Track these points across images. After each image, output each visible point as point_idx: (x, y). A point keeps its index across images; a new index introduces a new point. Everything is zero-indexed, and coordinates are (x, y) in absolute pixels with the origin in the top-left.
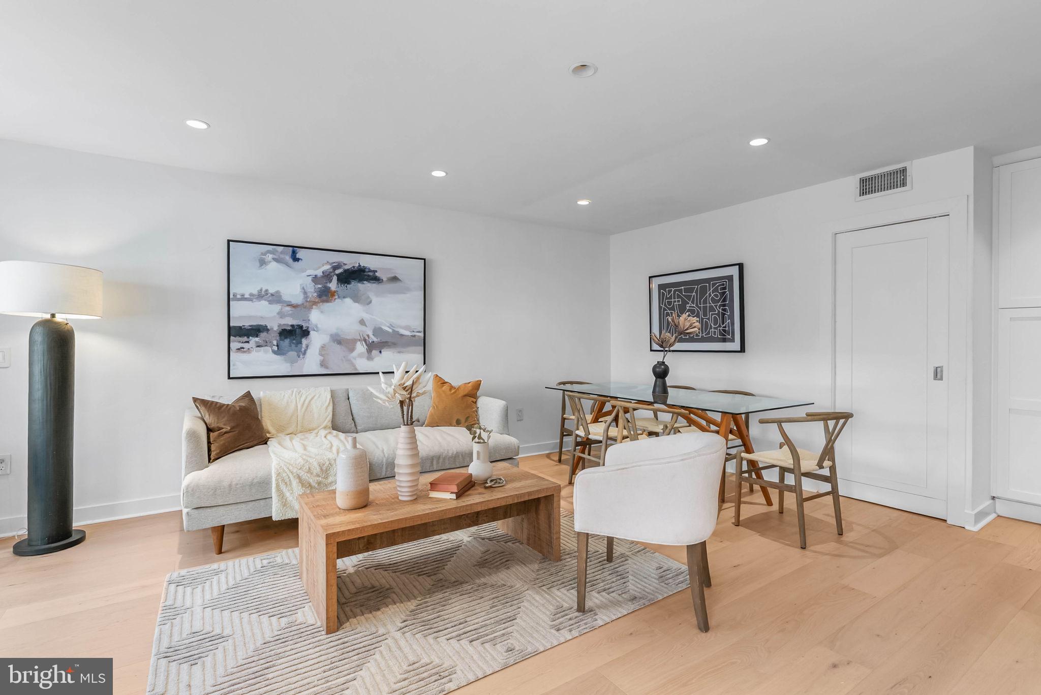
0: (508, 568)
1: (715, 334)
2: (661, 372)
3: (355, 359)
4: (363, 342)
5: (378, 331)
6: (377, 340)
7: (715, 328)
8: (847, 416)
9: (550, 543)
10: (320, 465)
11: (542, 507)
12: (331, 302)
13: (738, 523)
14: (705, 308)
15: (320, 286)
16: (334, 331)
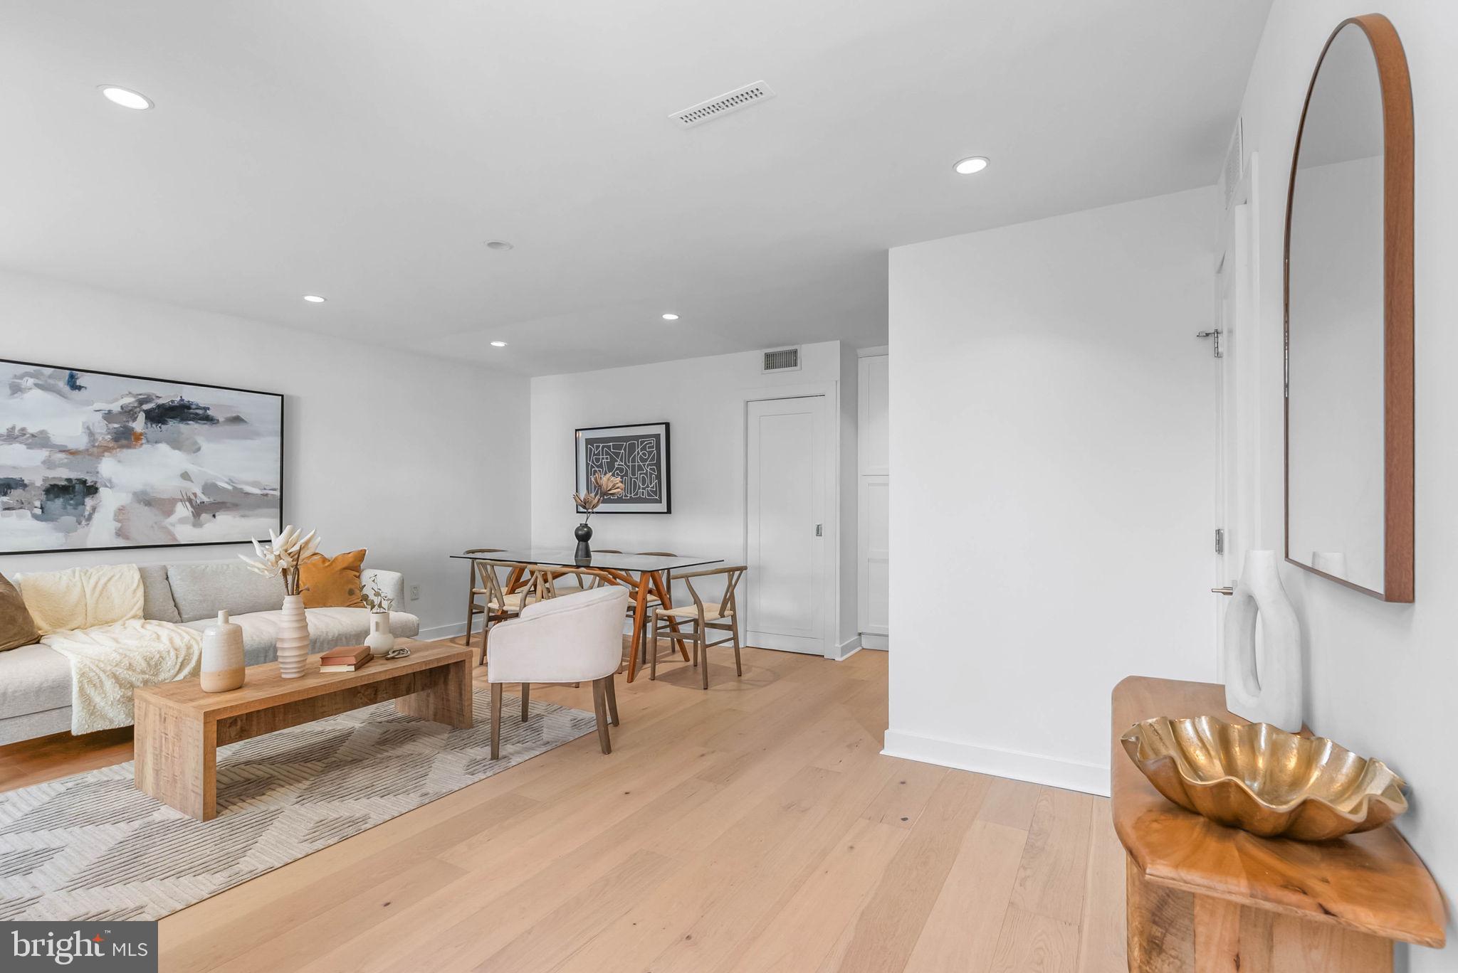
0: (414, 741)
1: (643, 495)
2: (584, 536)
3: (174, 526)
4: (187, 503)
5: (209, 488)
6: (208, 500)
7: (643, 489)
8: (742, 569)
9: (461, 712)
10: (146, 659)
11: (452, 676)
12: (135, 448)
13: (653, 678)
14: (633, 467)
15: (116, 426)
16: (138, 487)
